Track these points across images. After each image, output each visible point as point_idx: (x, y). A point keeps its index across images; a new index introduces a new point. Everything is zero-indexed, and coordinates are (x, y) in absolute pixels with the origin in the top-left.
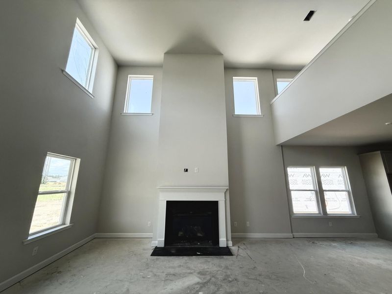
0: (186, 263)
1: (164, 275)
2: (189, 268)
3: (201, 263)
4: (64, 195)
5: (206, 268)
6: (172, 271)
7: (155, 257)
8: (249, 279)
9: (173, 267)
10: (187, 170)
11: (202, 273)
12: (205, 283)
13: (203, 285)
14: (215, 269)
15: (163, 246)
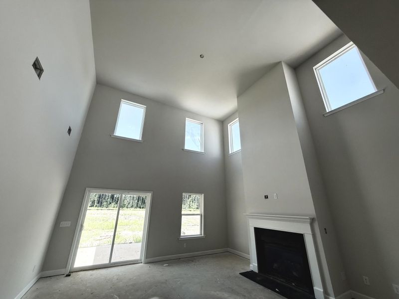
1: (227, 286)
2: (249, 293)
3: (265, 296)
6: (235, 287)
7: (241, 276)
9: (240, 287)
10: (267, 197)
15: (257, 272)
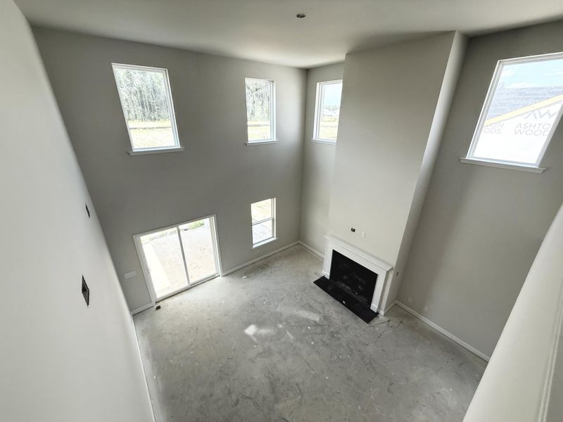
0: (326, 303)
1: (306, 302)
2: (323, 308)
3: (335, 311)
4: (271, 221)
5: (334, 316)
6: (312, 302)
7: (315, 285)
8: (348, 346)
9: (316, 301)
10: (354, 231)
11: (325, 318)
12: (319, 325)
13: (316, 324)
14: (338, 322)
15: (328, 278)
